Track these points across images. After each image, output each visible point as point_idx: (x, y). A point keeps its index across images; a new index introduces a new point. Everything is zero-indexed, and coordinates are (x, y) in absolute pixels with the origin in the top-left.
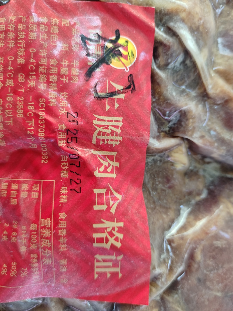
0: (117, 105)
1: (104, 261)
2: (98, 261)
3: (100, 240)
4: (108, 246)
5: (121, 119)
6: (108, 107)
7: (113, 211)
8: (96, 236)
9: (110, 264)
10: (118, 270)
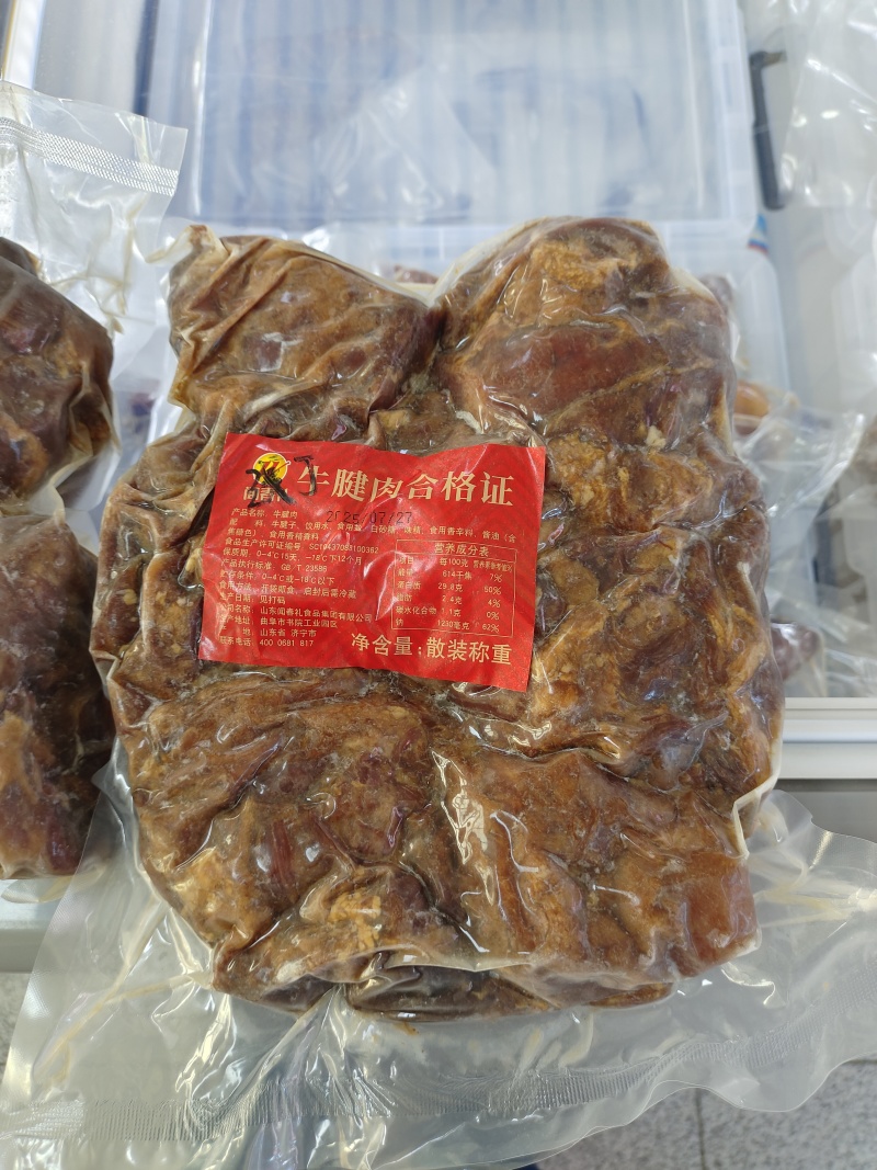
0: (325, 474)
1: (490, 492)
2: (490, 499)
3: (464, 494)
4: (471, 487)
5: (339, 471)
6: (326, 482)
7: (434, 481)
8: (458, 498)
9: (495, 487)
10: (503, 480)
